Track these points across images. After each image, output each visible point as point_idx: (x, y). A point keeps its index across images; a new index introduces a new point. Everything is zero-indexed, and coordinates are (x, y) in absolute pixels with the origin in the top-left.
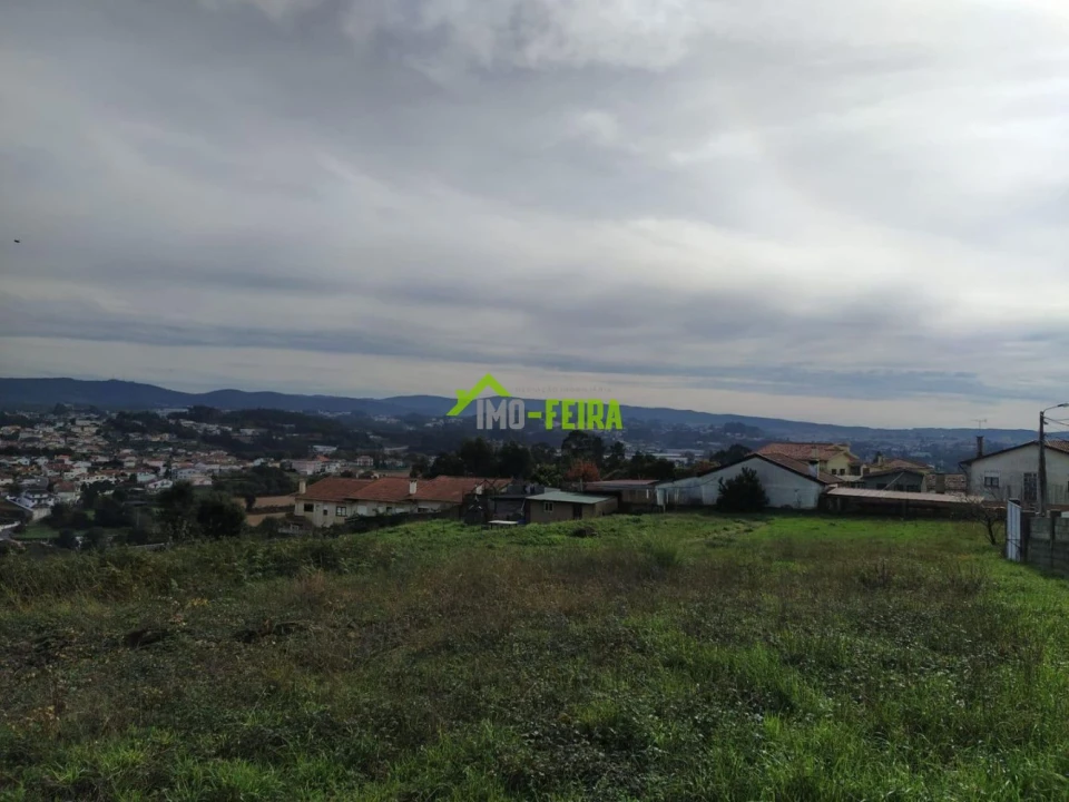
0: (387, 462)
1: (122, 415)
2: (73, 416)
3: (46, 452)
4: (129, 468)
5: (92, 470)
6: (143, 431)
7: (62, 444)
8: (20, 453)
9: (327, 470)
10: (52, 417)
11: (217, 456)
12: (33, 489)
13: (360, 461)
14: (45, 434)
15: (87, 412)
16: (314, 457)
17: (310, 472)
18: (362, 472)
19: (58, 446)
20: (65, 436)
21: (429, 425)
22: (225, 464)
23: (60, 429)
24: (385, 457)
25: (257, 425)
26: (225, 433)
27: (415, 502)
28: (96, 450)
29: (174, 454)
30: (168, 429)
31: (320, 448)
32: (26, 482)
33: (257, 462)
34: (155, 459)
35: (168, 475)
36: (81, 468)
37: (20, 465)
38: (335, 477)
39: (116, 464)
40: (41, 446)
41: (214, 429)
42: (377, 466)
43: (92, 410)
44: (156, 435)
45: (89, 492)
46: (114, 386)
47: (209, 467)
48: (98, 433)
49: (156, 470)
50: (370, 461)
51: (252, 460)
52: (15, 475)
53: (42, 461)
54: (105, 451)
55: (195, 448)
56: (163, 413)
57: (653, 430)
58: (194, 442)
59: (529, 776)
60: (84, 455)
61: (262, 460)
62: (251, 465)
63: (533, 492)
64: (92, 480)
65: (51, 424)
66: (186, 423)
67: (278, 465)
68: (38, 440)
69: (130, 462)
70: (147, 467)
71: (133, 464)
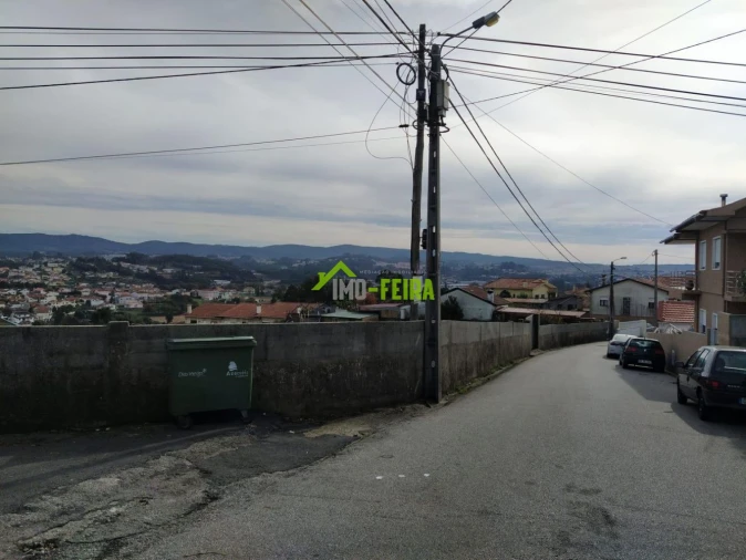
0: (265, 291)
1: (80, 259)
2: (45, 260)
3: (27, 286)
4: (85, 296)
5: (59, 298)
6: (95, 270)
7: (38, 280)
8: (9, 287)
9: (223, 297)
10: (31, 261)
11: (147, 288)
12: (20, 311)
13: (246, 290)
14: (27, 273)
15: (56, 257)
16: (214, 288)
17: (211, 299)
18: (247, 298)
19: (36, 281)
20: (40, 274)
21: (296, 265)
22: (153, 293)
23: (38, 269)
24: (263, 288)
25: (174, 266)
26: (152, 271)
27: (260, 318)
28: (63, 284)
29: (118, 286)
30: (110, 268)
31: (219, 282)
32: (14, 306)
33: (174, 292)
34: (103, 290)
35: (112, 301)
36: (52, 296)
37: (10, 294)
38: (228, 302)
39: (76, 293)
40: (24, 281)
41: (145, 269)
42: (258, 294)
43: (59, 255)
44: (104, 273)
45: (59, 314)
46: (74, 239)
47: (140, 295)
48: (63, 272)
49: (104, 297)
50: (253, 290)
51: (171, 290)
52: (6, 302)
53: (25, 292)
54: (69, 284)
55: (131, 282)
56: (108, 258)
58: (131, 278)
60: (54, 287)
61: (177, 290)
62: (169, 293)
64: (60, 305)
65: (32, 266)
66: (125, 265)
67: (188, 294)
68: (22, 277)
69: (86, 292)
70: (97, 295)
71: (87, 294)
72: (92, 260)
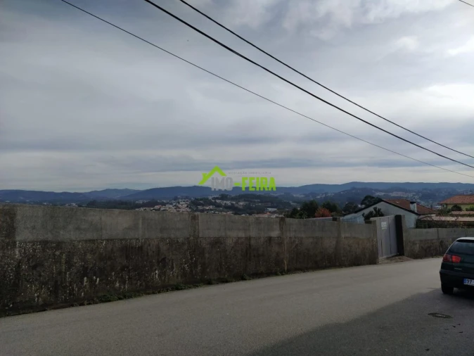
1: (197, 200)
2: (179, 201)
6: (203, 205)
10: (172, 201)
14: (169, 208)
15: (184, 199)
16: (266, 213)
20: (176, 208)
23: (175, 206)
25: (245, 201)
26: (232, 204)
30: (211, 203)
31: (270, 209)
41: (229, 203)
43: (187, 198)
44: (207, 206)
46: (195, 188)
48: (187, 207)
55: (221, 211)
56: (210, 198)
58: (221, 209)
65: (172, 204)
66: (218, 201)
72: (201, 200)
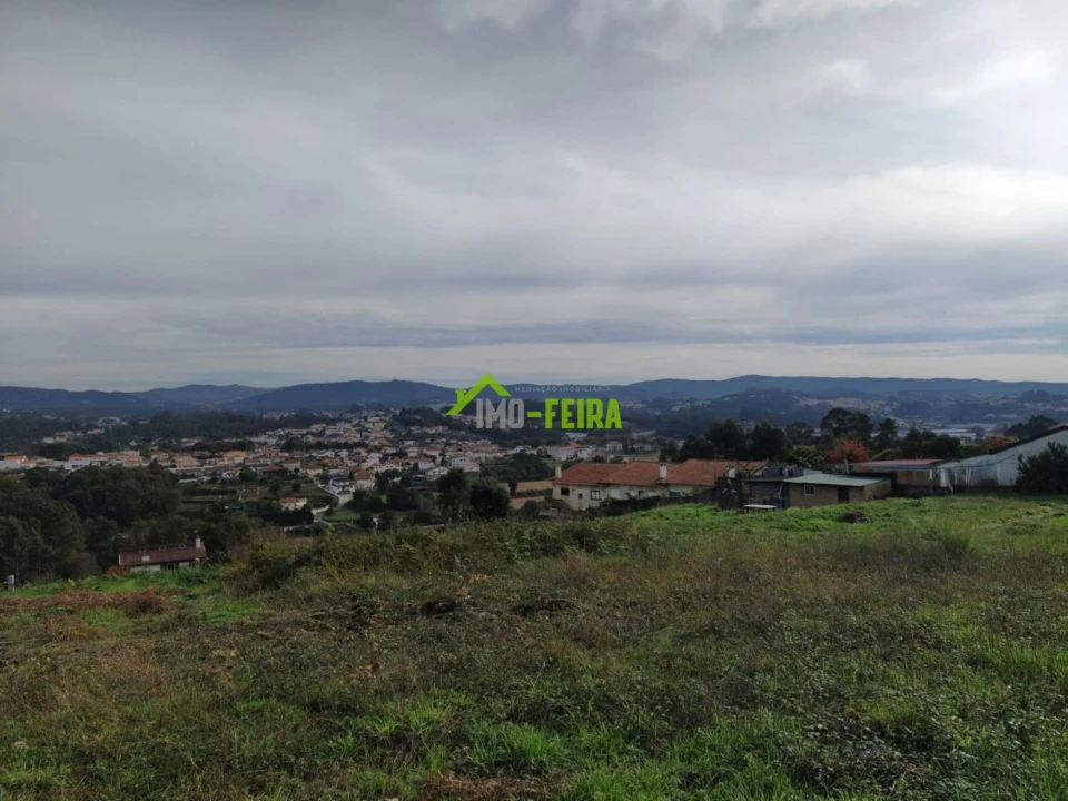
0: (635, 447)
1: (404, 411)
2: (365, 414)
3: (346, 446)
4: (412, 458)
5: (383, 460)
6: (421, 424)
7: (358, 438)
8: (326, 447)
9: (580, 456)
10: (349, 415)
11: (484, 445)
12: (339, 478)
13: (610, 446)
14: (345, 430)
15: (376, 409)
16: (567, 444)
17: (564, 458)
18: (612, 456)
19: (355, 440)
20: (360, 431)
21: (676, 408)
22: (491, 452)
23: (357, 425)
24: (633, 442)
27: (667, 485)
28: (385, 442)
29: (447, 444)
30: (440, 421)
31: (572, 435)
32: (333, 472)
33: (517, 450)
34: (432, 449)
35: (443, 463)
36: (374, 458)
37: (327, 457)
38: (587, 462)
39: (401, 454)
40: (342, 441)
42: (626, 451)
43: (380, 407)
44: (432, 427)
45: (382, 479)
46: (396, 386)
47: (476, 455)
48: (386, 428)
49: (433, 459)
50: (620, 446)
51: (512, 448)
52: (324, 466)
53: (344, 453)
54: (392, 443)
55: (463, 438)
56: (435, 408)
57: (931, 404)
58: (463, 433)
59: (817, 770)
60: (376, 447)
61: (521, 448)
62: (511, 452)
63: (791, 474)
64: (383, 469)
65: (350, 421)
67: (535, 452)
68: (340, 435)
69: (413, 452)
70: (426, 456)
71: (414, 454)
72: (417, 412)
